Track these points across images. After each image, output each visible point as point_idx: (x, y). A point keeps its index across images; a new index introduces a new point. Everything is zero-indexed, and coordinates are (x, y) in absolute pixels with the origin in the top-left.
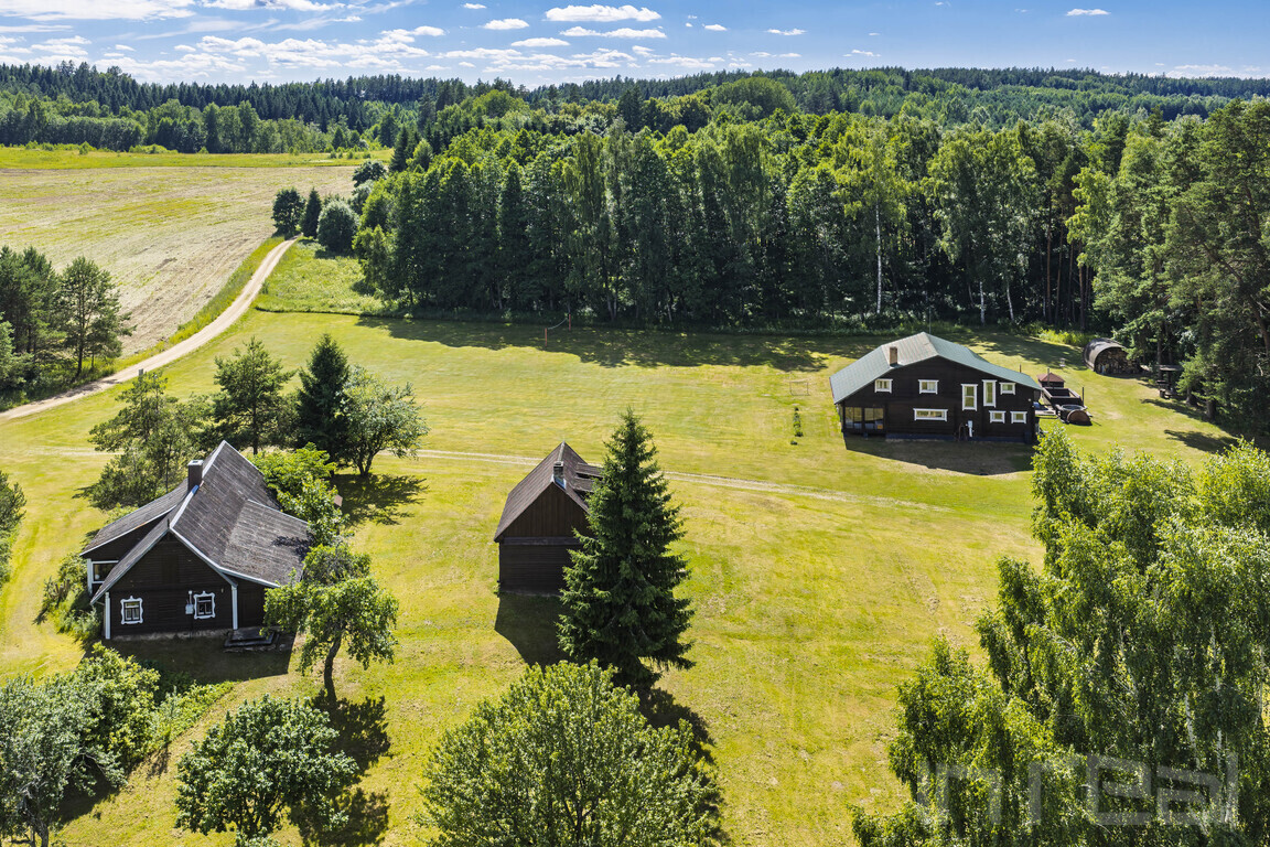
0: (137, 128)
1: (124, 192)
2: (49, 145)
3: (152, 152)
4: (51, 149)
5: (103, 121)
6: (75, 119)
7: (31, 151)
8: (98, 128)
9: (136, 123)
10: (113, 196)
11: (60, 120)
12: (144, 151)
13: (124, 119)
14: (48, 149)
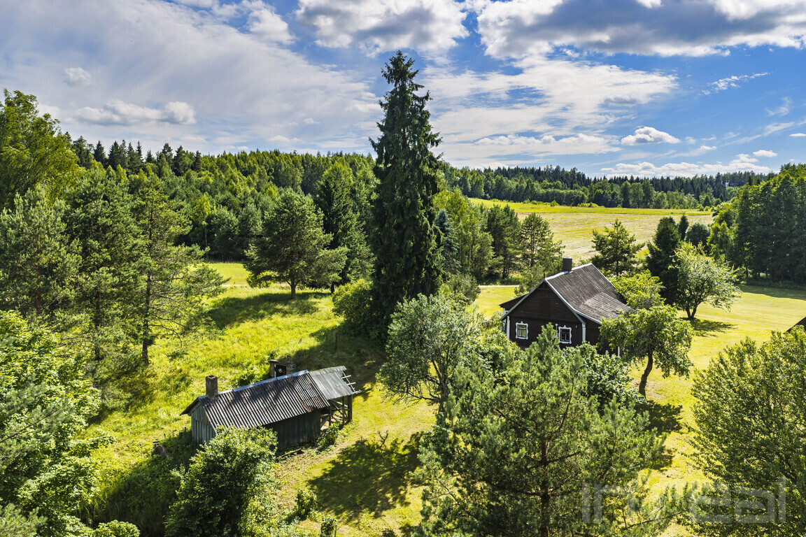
0: (583, 195)
1: (572, 224)
2: (535, 202)
3: (590, 207)
4: (536, 204)
5: (564, 191)
6: (550, 190)
7: (526, 205)
8: (562, 195)
9: (582, 193)
10: (566, 225)
11: (542, 191)
12: (585, 206)
13: (576, 190)
14: (534, 203)
